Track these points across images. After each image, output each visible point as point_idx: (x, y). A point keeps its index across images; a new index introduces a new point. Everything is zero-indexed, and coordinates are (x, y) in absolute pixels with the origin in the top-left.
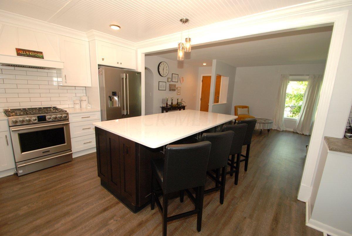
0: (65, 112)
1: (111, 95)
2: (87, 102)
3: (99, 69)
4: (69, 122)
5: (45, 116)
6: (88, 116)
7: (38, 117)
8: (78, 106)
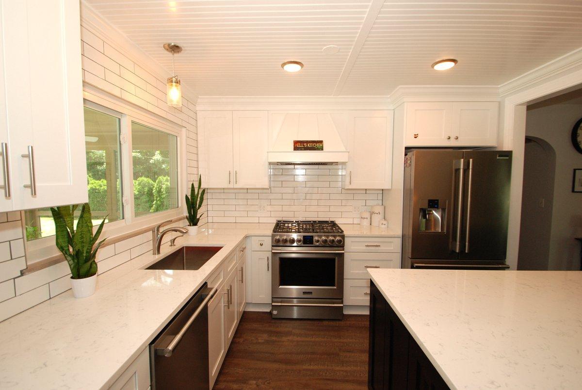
0: (341, 233)
1: (426, 206)
2: (381, 216)
3: (406, 155)
4: (343, 250)
5: (312, 237)
6: (378, 244)
7: (305, 237)
8: (366, 223)
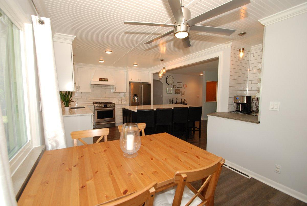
0: (114, 104)
1: (134, 96)
2: (124, 100)
3: (129, 83)
4: (115, 108)
5: (106, 105)
7: (104, 105)
8: (120, 102)
